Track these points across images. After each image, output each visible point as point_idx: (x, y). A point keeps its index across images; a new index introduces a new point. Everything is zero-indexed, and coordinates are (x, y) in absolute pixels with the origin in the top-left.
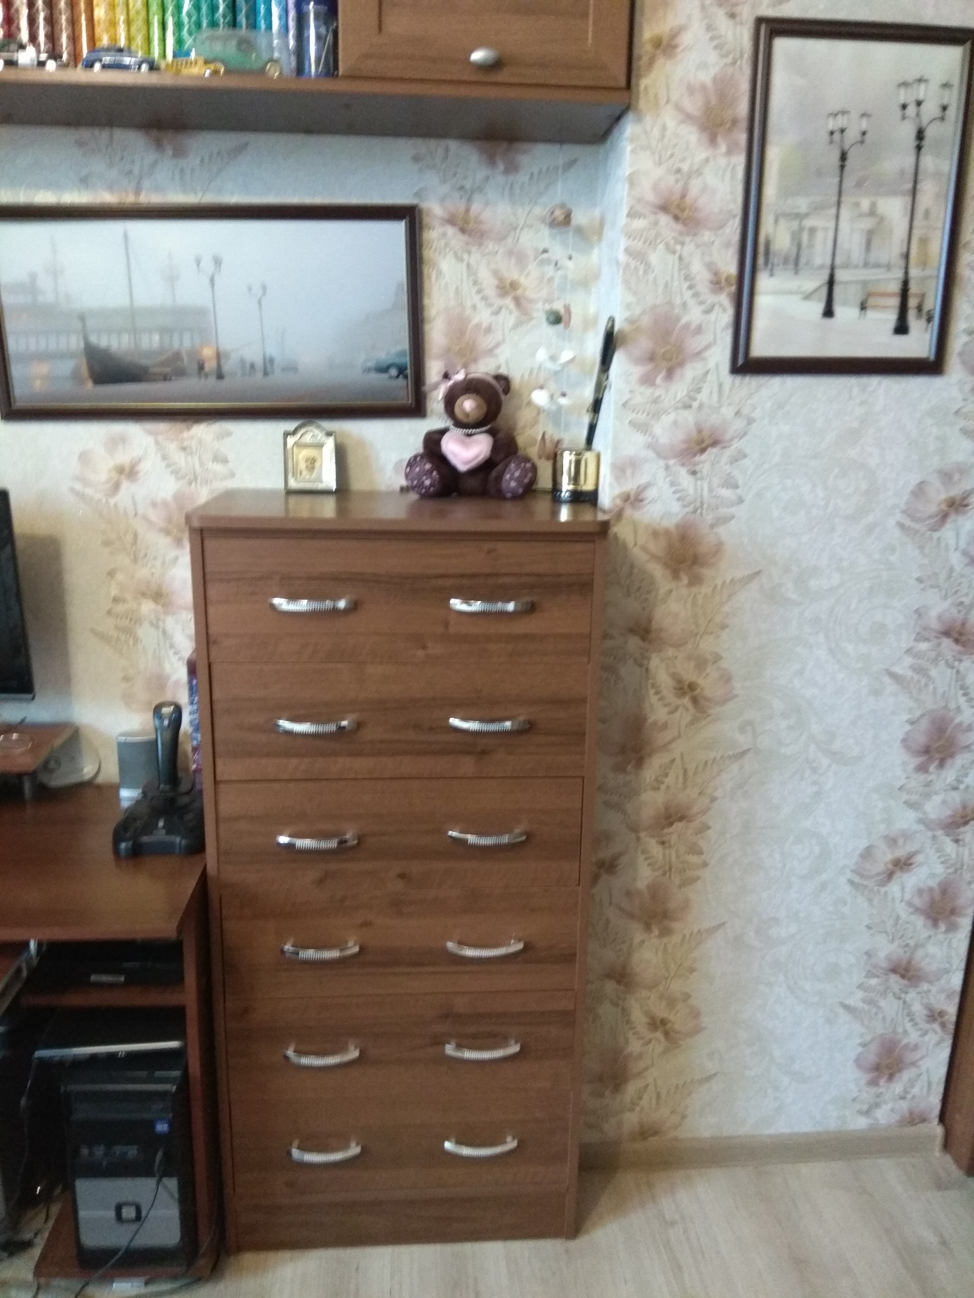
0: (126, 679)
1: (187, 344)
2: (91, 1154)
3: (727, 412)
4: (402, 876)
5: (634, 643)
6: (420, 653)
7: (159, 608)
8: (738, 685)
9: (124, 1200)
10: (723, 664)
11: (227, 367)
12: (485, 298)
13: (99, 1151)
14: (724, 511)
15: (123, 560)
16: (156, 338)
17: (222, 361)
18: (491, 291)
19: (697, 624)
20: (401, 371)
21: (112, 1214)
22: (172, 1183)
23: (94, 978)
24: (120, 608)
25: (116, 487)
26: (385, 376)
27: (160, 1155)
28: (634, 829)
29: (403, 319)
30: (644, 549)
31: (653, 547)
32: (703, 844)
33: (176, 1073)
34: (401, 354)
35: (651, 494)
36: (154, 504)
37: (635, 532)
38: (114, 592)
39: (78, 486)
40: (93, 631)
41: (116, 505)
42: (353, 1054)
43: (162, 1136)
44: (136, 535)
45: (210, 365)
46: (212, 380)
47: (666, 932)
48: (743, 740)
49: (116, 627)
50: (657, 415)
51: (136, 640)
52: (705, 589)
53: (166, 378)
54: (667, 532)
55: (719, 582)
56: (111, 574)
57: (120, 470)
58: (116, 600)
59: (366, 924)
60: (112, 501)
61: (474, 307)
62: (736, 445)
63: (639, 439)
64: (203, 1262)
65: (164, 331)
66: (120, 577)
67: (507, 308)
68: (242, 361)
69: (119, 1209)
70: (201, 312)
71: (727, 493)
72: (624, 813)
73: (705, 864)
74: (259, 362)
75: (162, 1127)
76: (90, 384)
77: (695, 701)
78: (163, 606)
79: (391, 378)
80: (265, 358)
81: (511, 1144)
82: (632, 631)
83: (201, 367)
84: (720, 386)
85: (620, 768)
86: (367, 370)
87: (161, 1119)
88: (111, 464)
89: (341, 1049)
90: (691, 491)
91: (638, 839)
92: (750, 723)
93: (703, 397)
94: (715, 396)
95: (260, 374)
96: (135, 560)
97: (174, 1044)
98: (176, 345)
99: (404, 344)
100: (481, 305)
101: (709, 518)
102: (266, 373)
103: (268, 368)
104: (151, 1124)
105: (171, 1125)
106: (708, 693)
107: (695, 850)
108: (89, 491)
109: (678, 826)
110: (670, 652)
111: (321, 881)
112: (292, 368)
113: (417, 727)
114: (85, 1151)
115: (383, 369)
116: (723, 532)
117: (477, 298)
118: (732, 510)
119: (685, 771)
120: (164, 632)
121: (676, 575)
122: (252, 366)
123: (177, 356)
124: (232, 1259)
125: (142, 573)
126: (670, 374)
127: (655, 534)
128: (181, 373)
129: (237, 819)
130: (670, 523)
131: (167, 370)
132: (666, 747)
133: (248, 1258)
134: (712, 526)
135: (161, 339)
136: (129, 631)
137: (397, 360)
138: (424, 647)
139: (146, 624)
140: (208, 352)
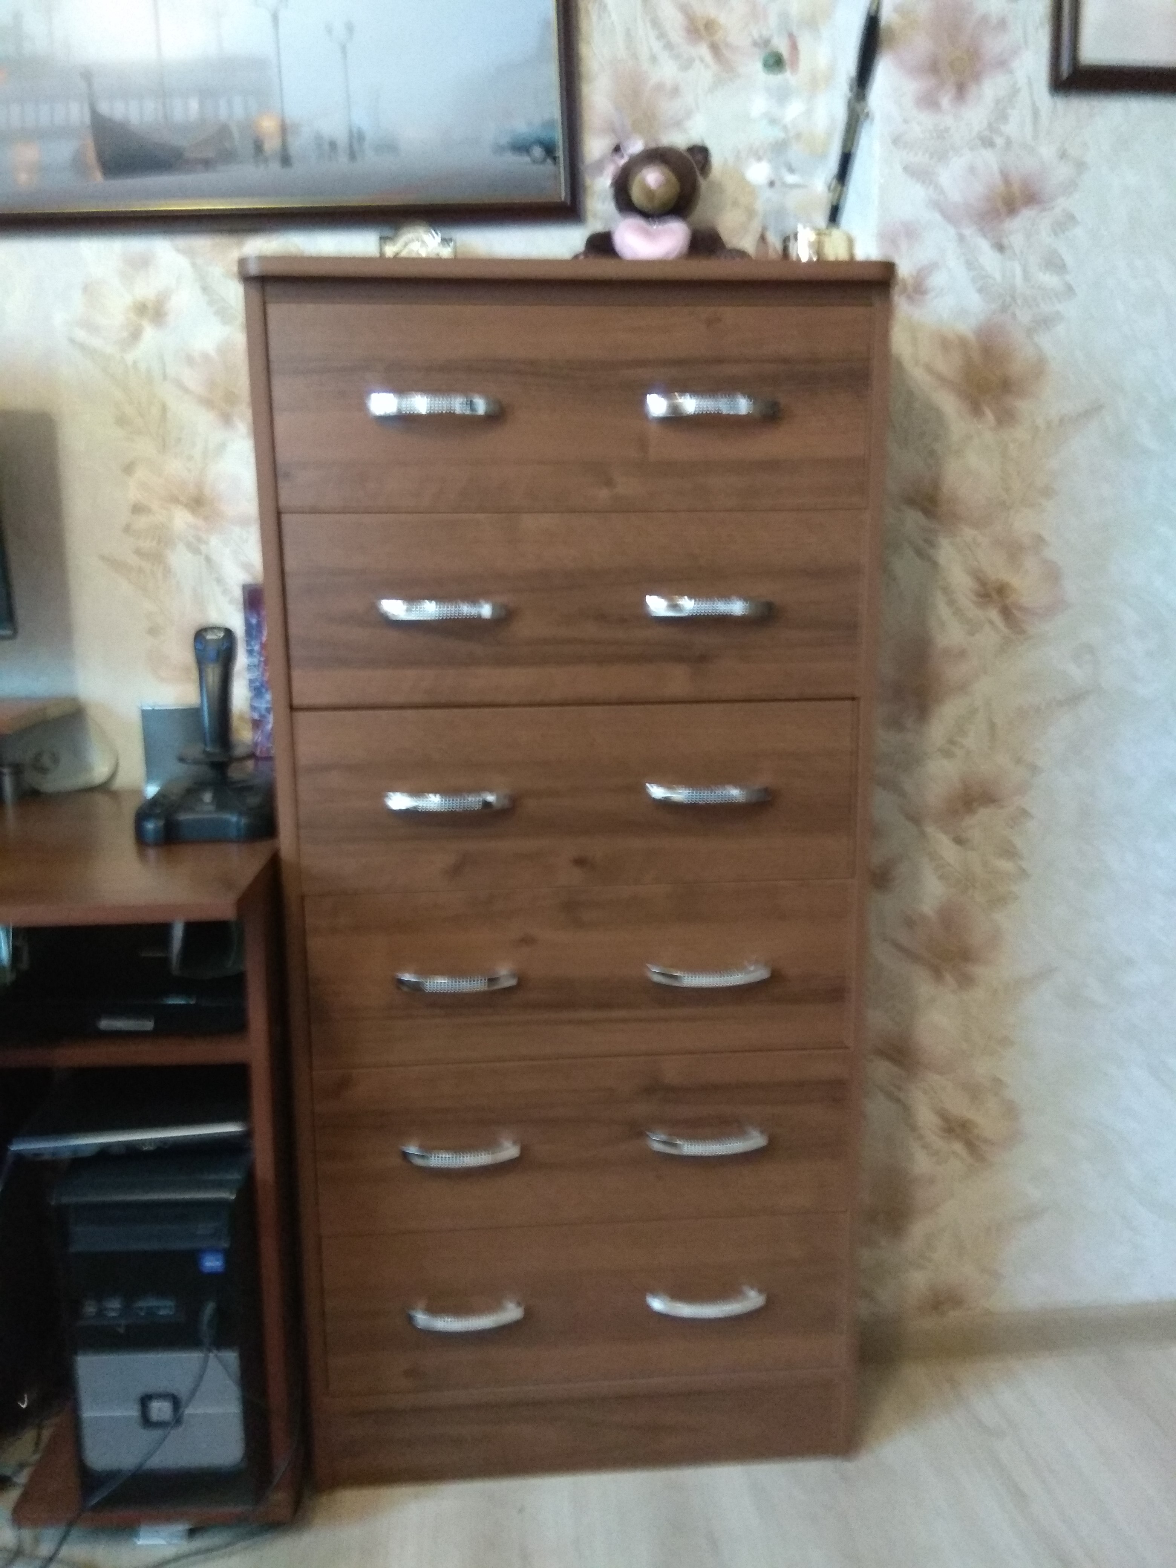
0: (154, 631)
1: (239, 112)
2: (100, 1313)
3: (1047, 152)
4: (580, 862)
5: (913, 519)
6: (604, 494)
7: (200, 523)
8: (1071, 588)
9: (151, 1389)
10: (1050, 553)
11: (296, 145)
12: (669, 46)
13: (114, 1305)
14: (1046, 308)
15: (144, 447)
16: (194, 105)
17: (290, 139)
18: (677, 35)
19: (1007, 490)
20: (549, 150)
21: (134, 1412)
22: (231, 1357)
23: (105, 1024)
24: (142, 522)
25: (136, 335)
26: (526, 159)
27: (209, 1308)
28: (915, 819)
29: (551, 72)
30: (929, 369)
31: (942, 365)
32: (1019, 842)
33: (235, 1176)
34: (549, 124)
35: (937, 280)
36: (190, 360)
37: (914, 341)
38: (133, 494)
39: (81, 335)
40: (103, 558)
41: (135, 363)
42: (509, 1151)
43: (213, 1276)
44: (164, 409)
45: (272, 145)
46: (275, 167)
47: (966, 981)
48: (1078, 674)
49: (138, 552)
50: (942, 156)
51: (167, 571)
52: (1021, 433)
53: (207, 164)
54: (963, 342)
55: (1040, 422)
56: (129, 469)
57: (141, 309)
58: (138, 509)
59: (527, 941)
60: (130, 357)
61: (654, 59)
62: (1062, 204)
63: (918, 192)
64: (279, 1498)
65: (206, 94)
66: (141, 473)
67: (702, 60)
68: (318, 138)
69: (145, 1401)
70: (258, 64)
71: (1050, 280)
72: (902, 794)
73: (1023, 874)
74: (341, 136)
75: (212, 1263)
76: (98, 176)
77: (1006, 613)
78: (206, 518)
79: (535, 162)
80: (351, 132)
81: (753, 1300)
82: (911, 502)
83: (258, 147)
84: (1036, 113)
85: (895, 723)
86: (499, 149)
87: (214, 1250)
88: (128, 300)
89: (490, 1144)
90: (998, 276)
91: (923, 834)
92: (1090, 648)
93: (1011, 128)
94: (1029, 128)
95: (343, 159)
96: (164, 446)
97: (231, 1128)
98: (223, 113)
99: (553, 110)
100: (664, 57)
101: (1024, 317)
102: (352, 156)
103: (356, 146)
104: (193, 1257)
105: (228, 1261)
106: (1025, 600)
107: (1009, 852)
108: (95, 342)
109: (983, 814)
110: (968, 533)
111: (456, 871)
112: (389, 147)
113: (602, 617)
114: (90, 1309)
115: (521, 147)
116: (1046, 342)
117: (657, 46)
118: (1059, 307)
119: (992, 726)
120: (208, 559)
121: (976, 410)
122: (333, 145)
123: (224, 132)
124: (324, 1499)
125: (175, 467)
126: (961, 91)
127: (945, 344)
128: (228, 156)
129: (325, 768)
130: (966, 327)
131: (211, 154)
132: (963, 688)
133: (349, 1497)
134: (1030, 332)
135: (202, 104)
136: (157, 558)
137: (544, 135)
138: (609, 483)
139: (181, 547)
140: (268, 125)
